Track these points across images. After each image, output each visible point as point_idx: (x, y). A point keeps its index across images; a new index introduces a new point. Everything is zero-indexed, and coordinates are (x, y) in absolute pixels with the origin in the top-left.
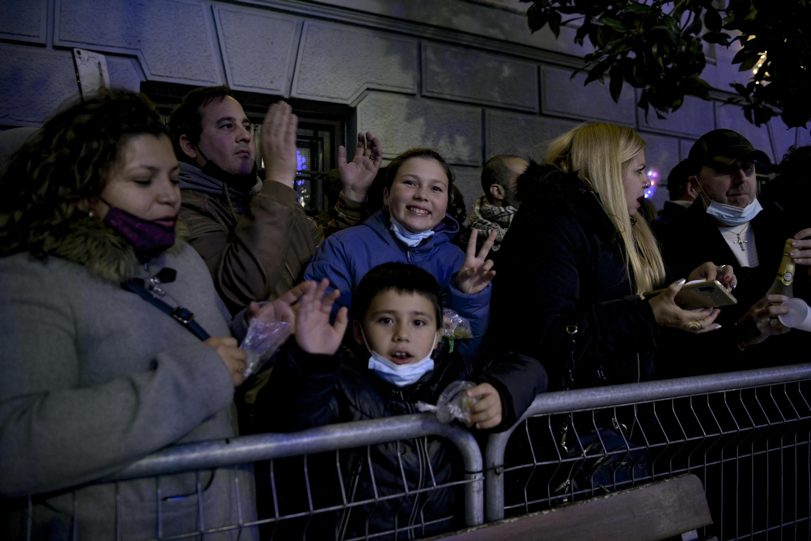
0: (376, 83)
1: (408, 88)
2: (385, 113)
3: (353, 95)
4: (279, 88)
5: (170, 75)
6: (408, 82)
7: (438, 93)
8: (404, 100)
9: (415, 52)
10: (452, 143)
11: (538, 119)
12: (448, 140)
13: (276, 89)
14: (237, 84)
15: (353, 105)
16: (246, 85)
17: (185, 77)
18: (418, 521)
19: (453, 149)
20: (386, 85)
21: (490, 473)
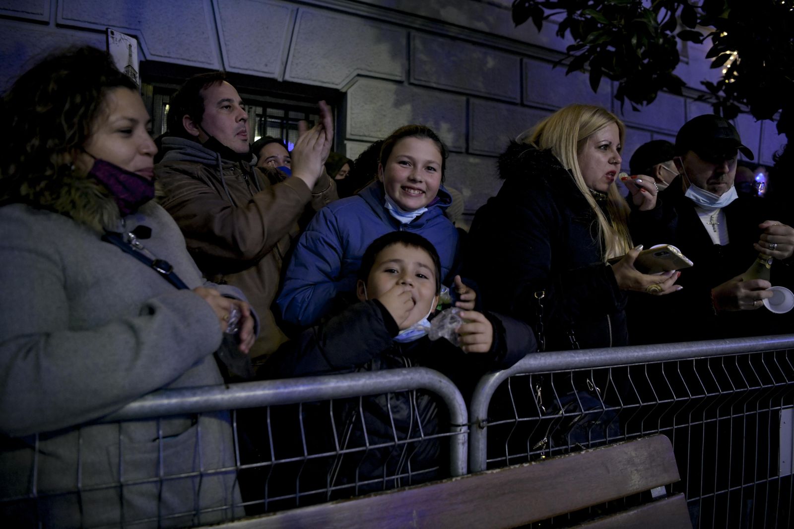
0: (366, 69)
1: (397, 76)
2: (374, 99)
3: (344, 80)
4: (273, 72)
5: (168, 56)
6: (397, 70)
7: (425, 81)
8: (392, 87)
9: (404, 42)
11: (519, 109)
13: (270, 72)
14: (233, 66)
15: (344, 90)
16: (242, 67)
17: (183, 57)
18: (405, 471)
20: (375, 72)
21: (474, 427)
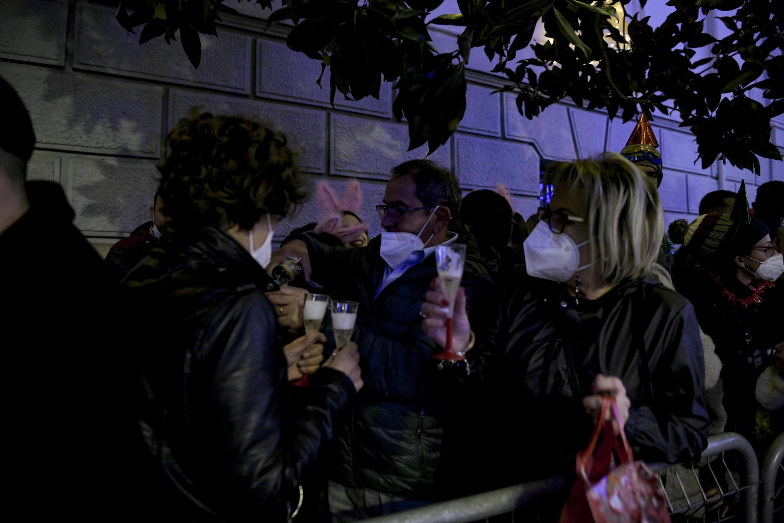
10: (115, 128)
12: (108, 125)
19: (115, 136)
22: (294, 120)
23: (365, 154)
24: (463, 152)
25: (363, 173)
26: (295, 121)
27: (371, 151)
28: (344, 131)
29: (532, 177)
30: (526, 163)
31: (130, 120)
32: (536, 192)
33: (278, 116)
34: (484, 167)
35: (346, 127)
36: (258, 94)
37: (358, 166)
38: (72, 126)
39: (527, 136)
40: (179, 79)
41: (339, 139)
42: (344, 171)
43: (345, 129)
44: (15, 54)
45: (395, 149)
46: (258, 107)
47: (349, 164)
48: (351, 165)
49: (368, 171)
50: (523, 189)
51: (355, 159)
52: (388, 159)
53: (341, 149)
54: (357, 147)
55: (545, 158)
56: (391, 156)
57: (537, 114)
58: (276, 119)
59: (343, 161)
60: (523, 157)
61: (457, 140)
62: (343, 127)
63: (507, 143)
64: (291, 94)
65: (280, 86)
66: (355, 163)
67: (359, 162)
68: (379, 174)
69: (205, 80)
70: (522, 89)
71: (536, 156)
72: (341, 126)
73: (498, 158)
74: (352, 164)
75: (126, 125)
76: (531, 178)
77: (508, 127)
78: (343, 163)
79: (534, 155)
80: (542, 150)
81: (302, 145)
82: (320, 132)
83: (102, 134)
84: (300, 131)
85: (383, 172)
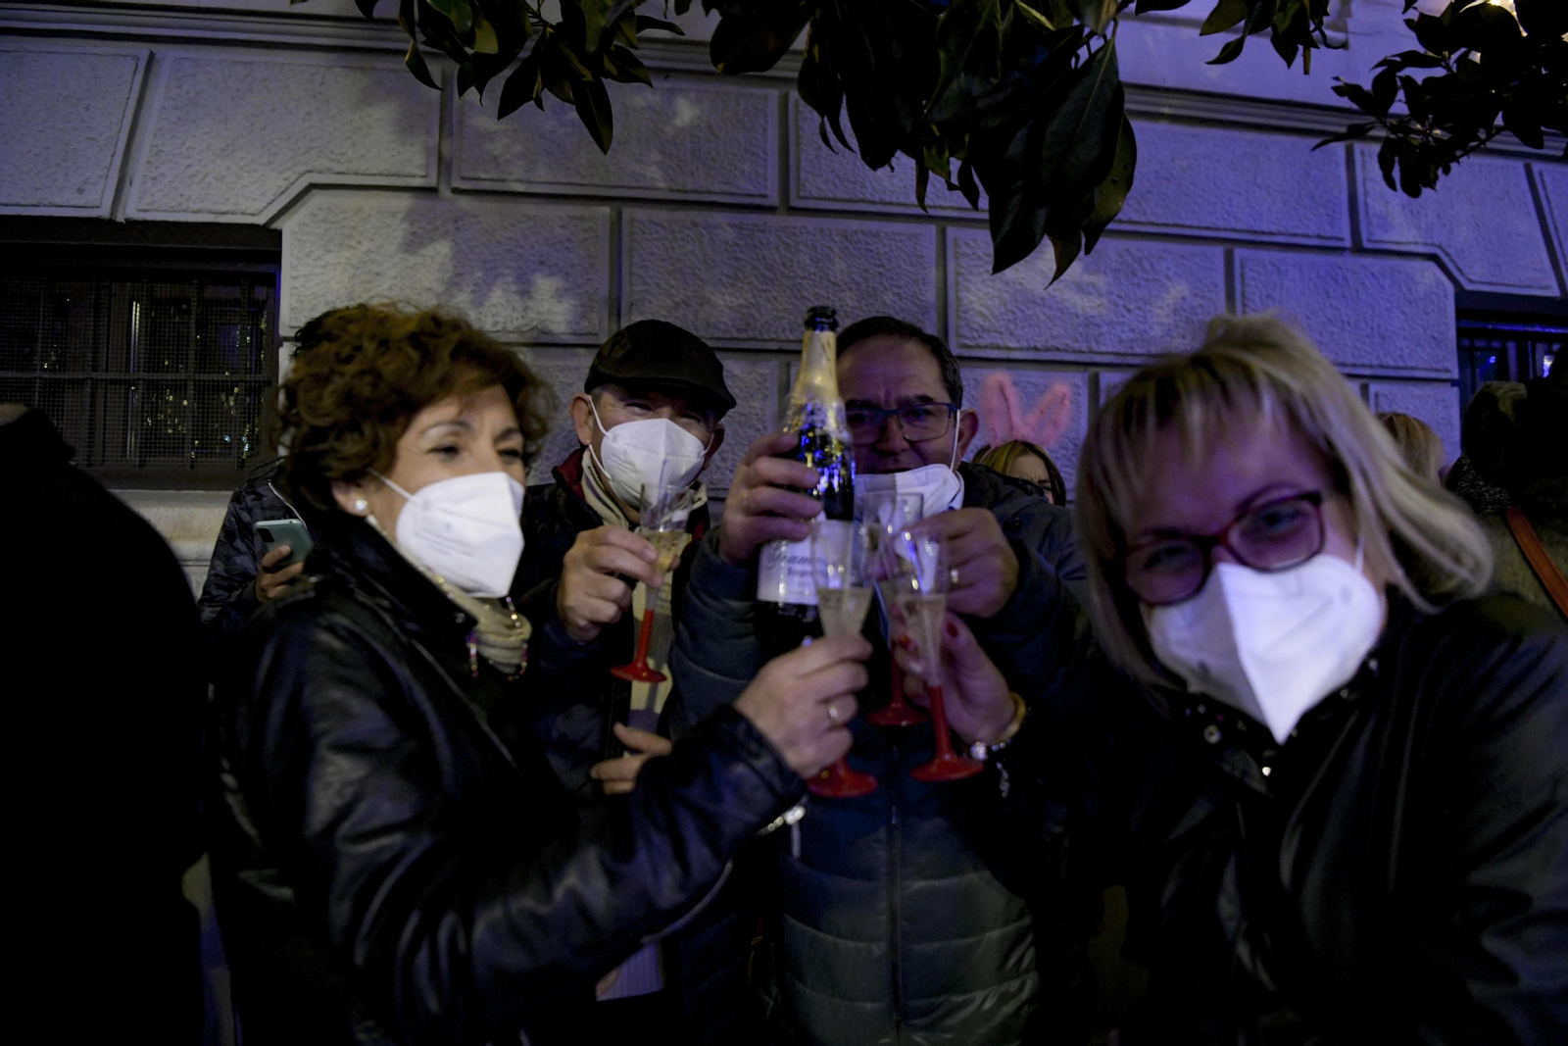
0: (330, 171)
2: (350, 237)
3: (271, 203)
4: (98, 204)
6: (413, 162)
7: (492, 180)
8: (404, 202)
10: (525, 293)
11: (778, 220)
12: (514, 288)
13: (90, 204)
15: (270, 226)
16: (23, 202)
19: (526, 308)
22: (869, 247)
23: (1024, 308)
24: (1256, 287)
25: (1021, 349)
26: (870, 251)
27: (1040, 302)
28: (976, 263)
29: (1436, 335)
30: (1420, 304)
31: (551, 275)
32: (1447, 371)
33: (835, 242)
34: (1309, 318)
35: (981, 254)
36: (794, 202)
37: (1008, 335)
38: (452, 295)
39: (1420, 240)
40: (640, 188)
41: (966, 280)
42: (979, 347)
43: (980, 257)
44: (356, 174)
45: (1093, 291)
46: (795, 228)
47: (989, 331)
48: (993, 334)
49: (1032, 344)
50: (1410, 364)
51: (1003, 320)
52: (1077, 316)
53: (971, 302)
54: (1006, 296)
55: (1468, 287)
56: (1083, 308)
57: (1431, 183)
58: (831, 249)
59: (976, 326)
60: (1410, 290)
61: (1241, 261)
62: (974, 253)
63: (1368, 261)
64: (861, 196)
65: (837, 181)
66: (1003, 330)
67: (1012, 327)
68: (1058, 349)
69: (690, 186)
70: (1392, 129)
71: (1443, 285)
72: (968, 251)
73: (1344, 297)
74: (995, 332)
75: (545, 285)
76: (1434, 338)
77: (1369, 223)
78: (977, 331)
79: (1439, 282)
80: (1460, 270)
81: (885, 298)
82: (925, 268)
83: (503, 306)
84: (881, 270)
85: (1067, 345)
